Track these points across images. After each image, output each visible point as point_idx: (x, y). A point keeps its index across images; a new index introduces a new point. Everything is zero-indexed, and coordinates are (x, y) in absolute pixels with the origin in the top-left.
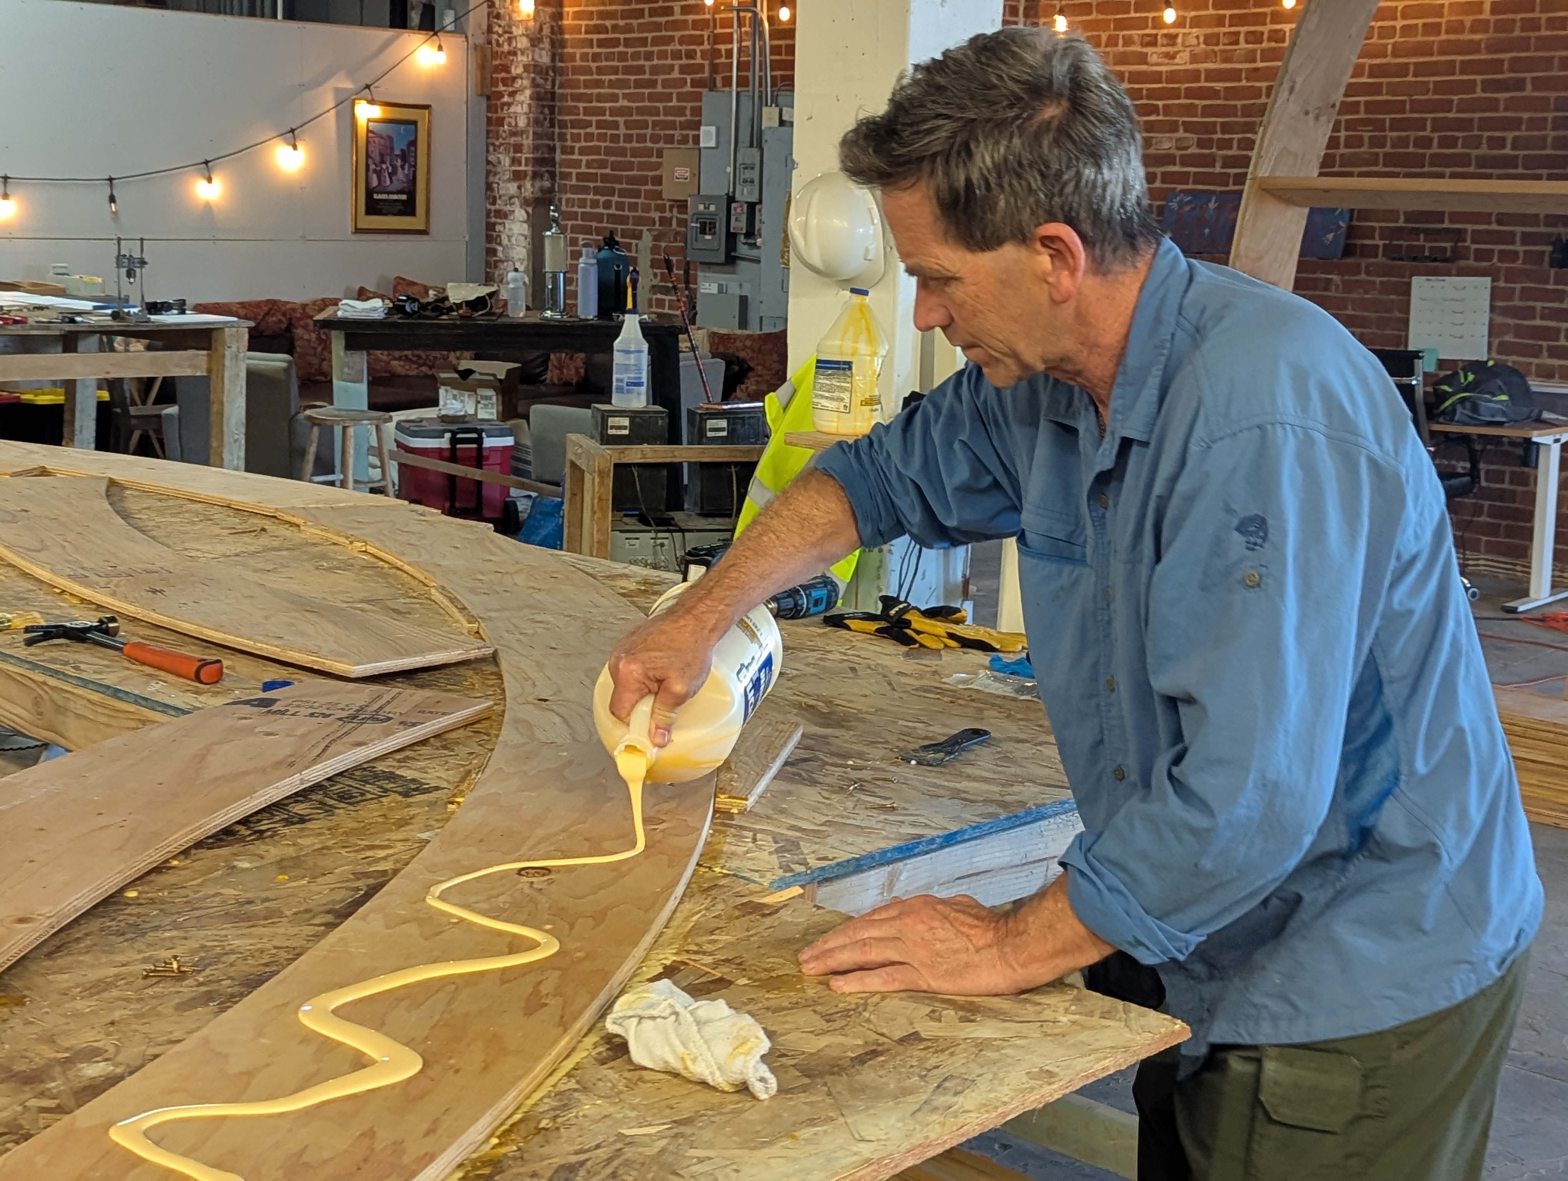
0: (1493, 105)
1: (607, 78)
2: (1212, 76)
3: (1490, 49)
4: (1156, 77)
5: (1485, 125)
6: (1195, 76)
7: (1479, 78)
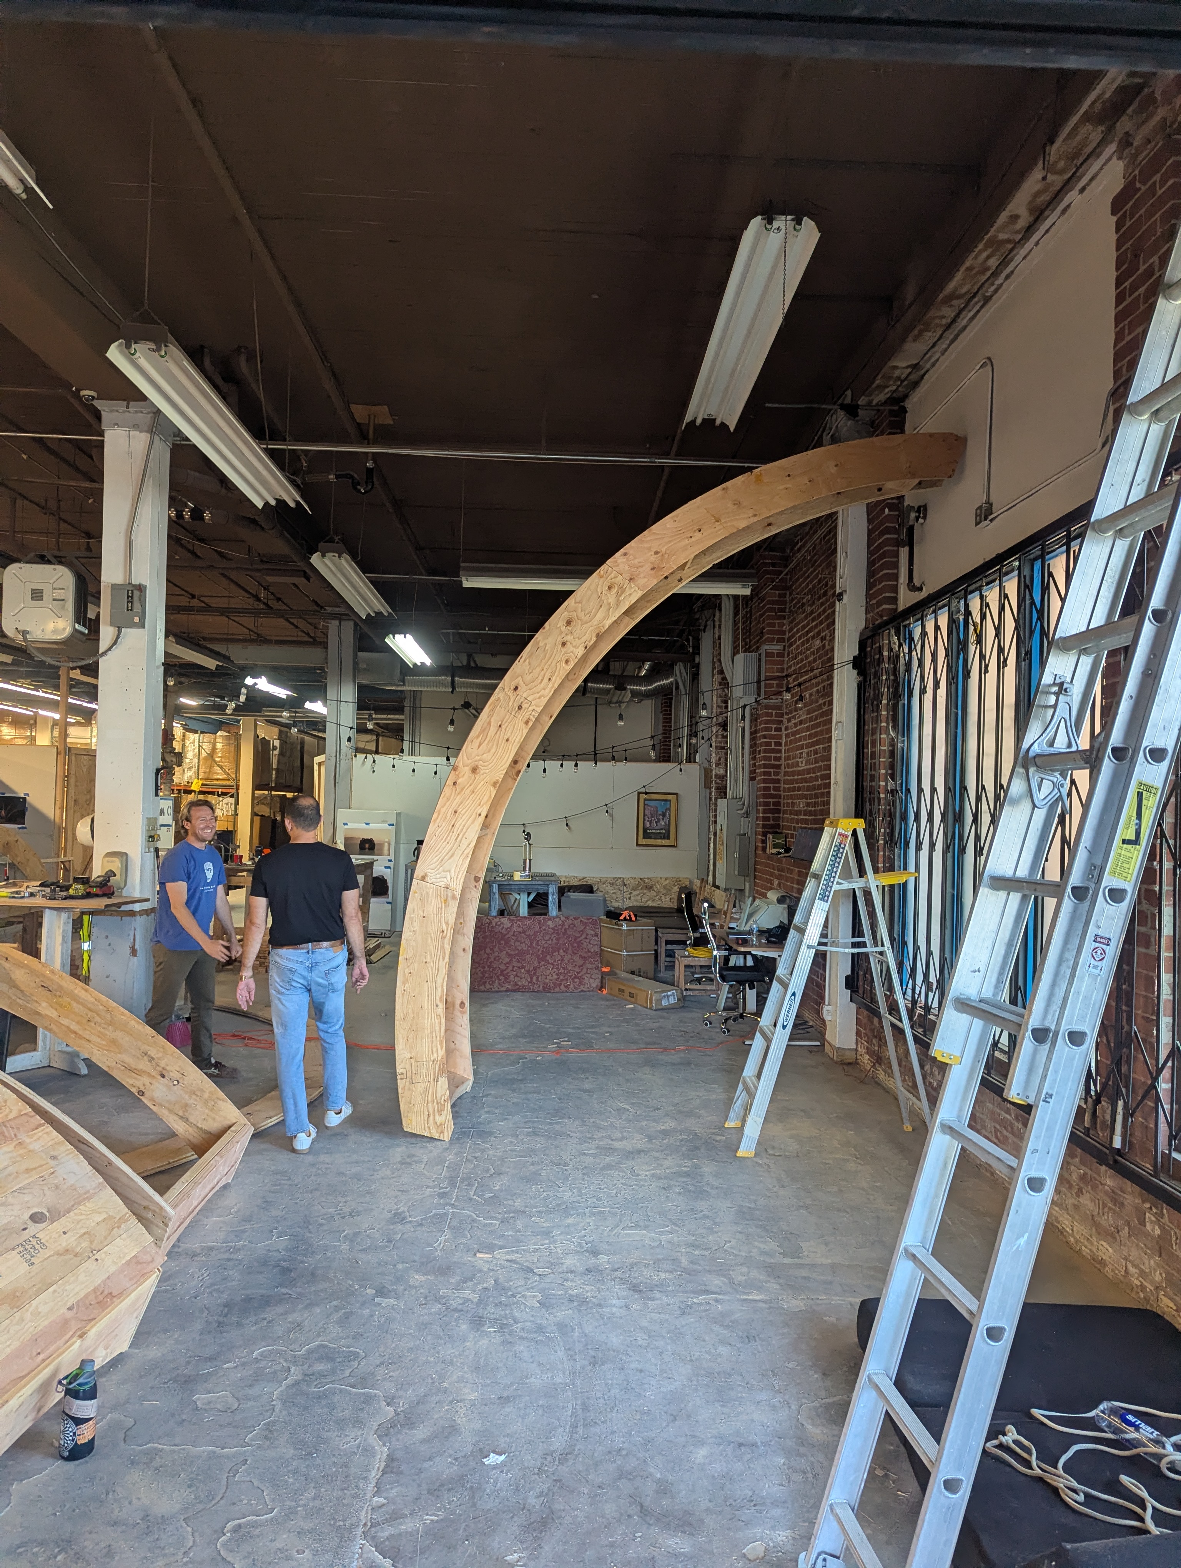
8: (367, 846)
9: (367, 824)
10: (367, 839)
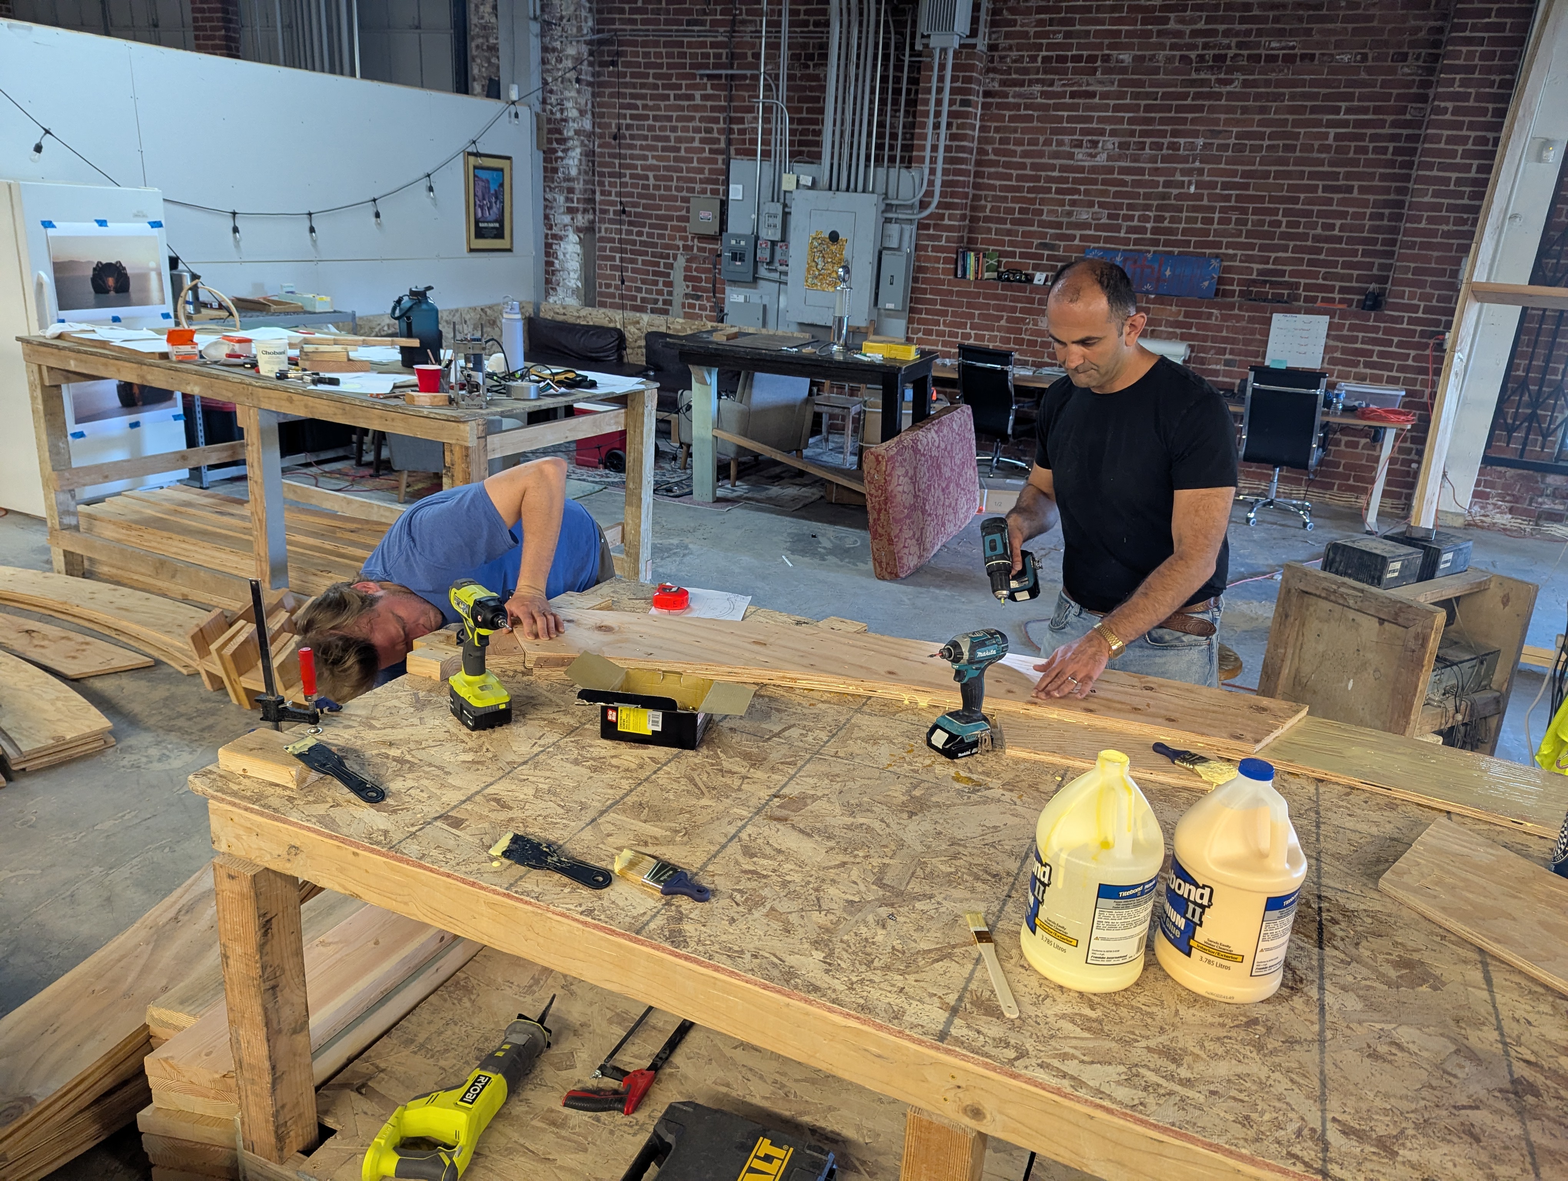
0: (1329, 202)
1: (639, 143)
2: (1123, 171)
3: (1331, 165)
4: (1081, 169)
5: (1321, 214)
6: (1110, 170)
7: (1320, 183)
8: (111, 281)
9: (102, 223)
10: (109, 265)
